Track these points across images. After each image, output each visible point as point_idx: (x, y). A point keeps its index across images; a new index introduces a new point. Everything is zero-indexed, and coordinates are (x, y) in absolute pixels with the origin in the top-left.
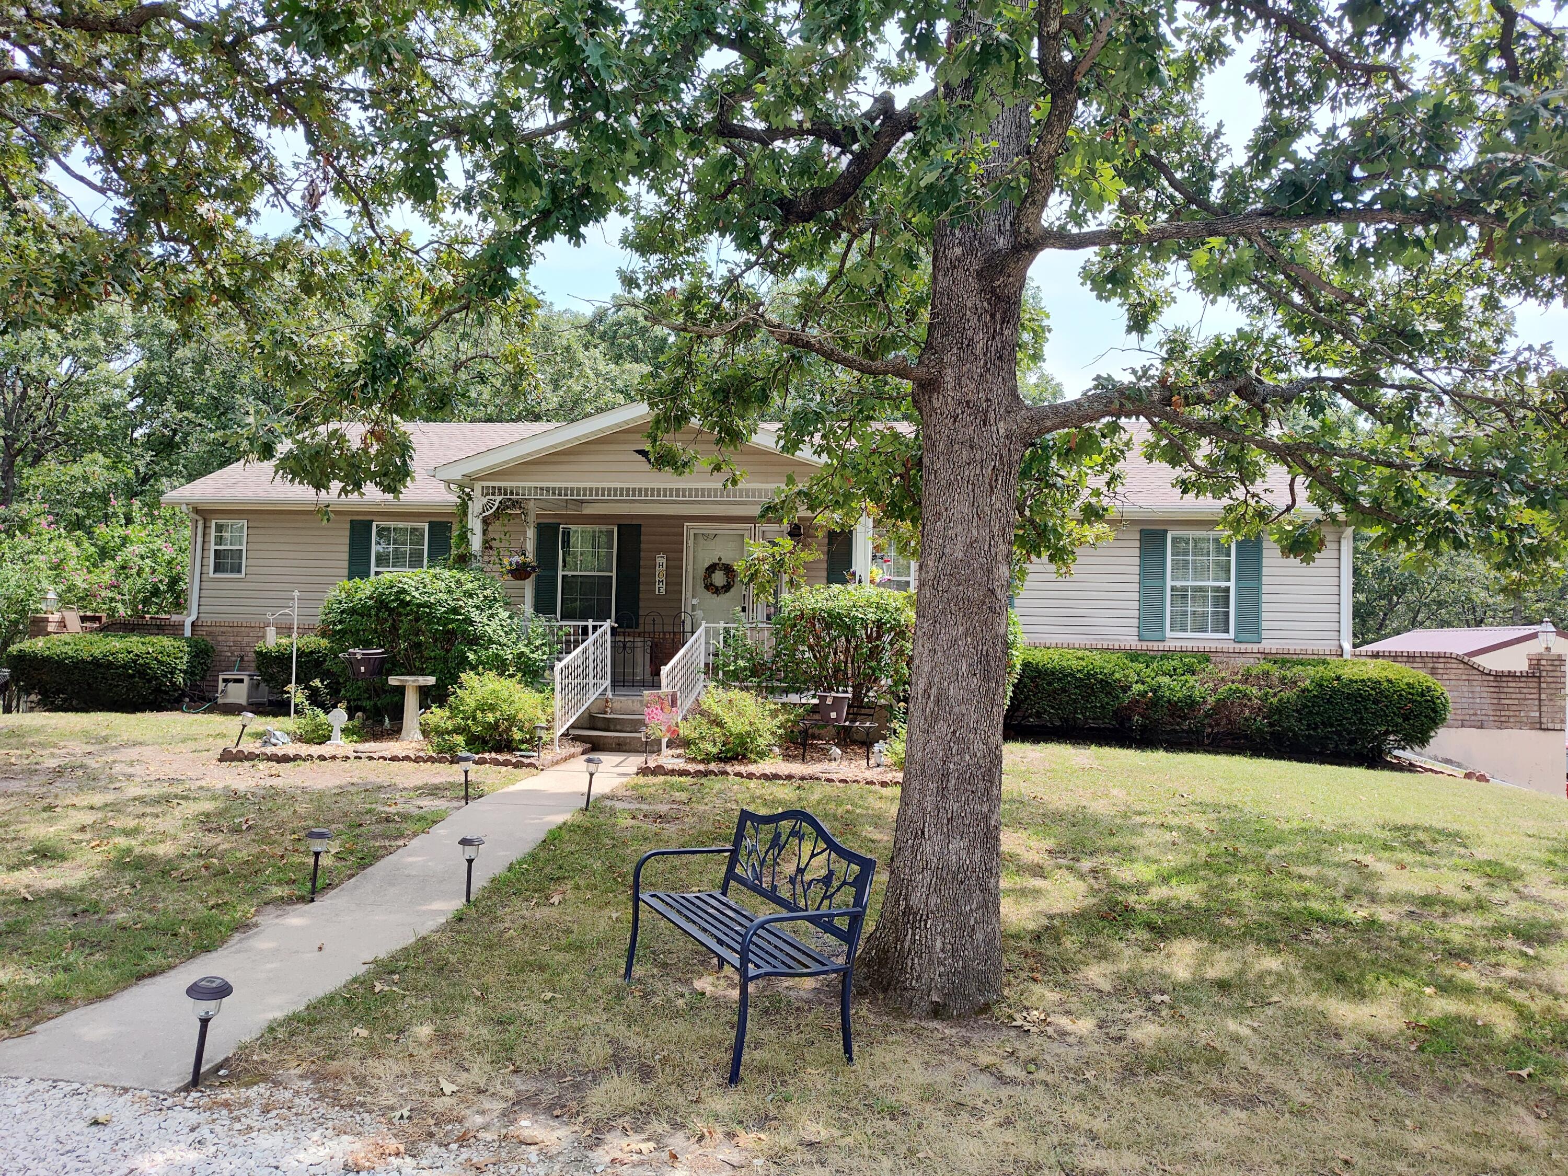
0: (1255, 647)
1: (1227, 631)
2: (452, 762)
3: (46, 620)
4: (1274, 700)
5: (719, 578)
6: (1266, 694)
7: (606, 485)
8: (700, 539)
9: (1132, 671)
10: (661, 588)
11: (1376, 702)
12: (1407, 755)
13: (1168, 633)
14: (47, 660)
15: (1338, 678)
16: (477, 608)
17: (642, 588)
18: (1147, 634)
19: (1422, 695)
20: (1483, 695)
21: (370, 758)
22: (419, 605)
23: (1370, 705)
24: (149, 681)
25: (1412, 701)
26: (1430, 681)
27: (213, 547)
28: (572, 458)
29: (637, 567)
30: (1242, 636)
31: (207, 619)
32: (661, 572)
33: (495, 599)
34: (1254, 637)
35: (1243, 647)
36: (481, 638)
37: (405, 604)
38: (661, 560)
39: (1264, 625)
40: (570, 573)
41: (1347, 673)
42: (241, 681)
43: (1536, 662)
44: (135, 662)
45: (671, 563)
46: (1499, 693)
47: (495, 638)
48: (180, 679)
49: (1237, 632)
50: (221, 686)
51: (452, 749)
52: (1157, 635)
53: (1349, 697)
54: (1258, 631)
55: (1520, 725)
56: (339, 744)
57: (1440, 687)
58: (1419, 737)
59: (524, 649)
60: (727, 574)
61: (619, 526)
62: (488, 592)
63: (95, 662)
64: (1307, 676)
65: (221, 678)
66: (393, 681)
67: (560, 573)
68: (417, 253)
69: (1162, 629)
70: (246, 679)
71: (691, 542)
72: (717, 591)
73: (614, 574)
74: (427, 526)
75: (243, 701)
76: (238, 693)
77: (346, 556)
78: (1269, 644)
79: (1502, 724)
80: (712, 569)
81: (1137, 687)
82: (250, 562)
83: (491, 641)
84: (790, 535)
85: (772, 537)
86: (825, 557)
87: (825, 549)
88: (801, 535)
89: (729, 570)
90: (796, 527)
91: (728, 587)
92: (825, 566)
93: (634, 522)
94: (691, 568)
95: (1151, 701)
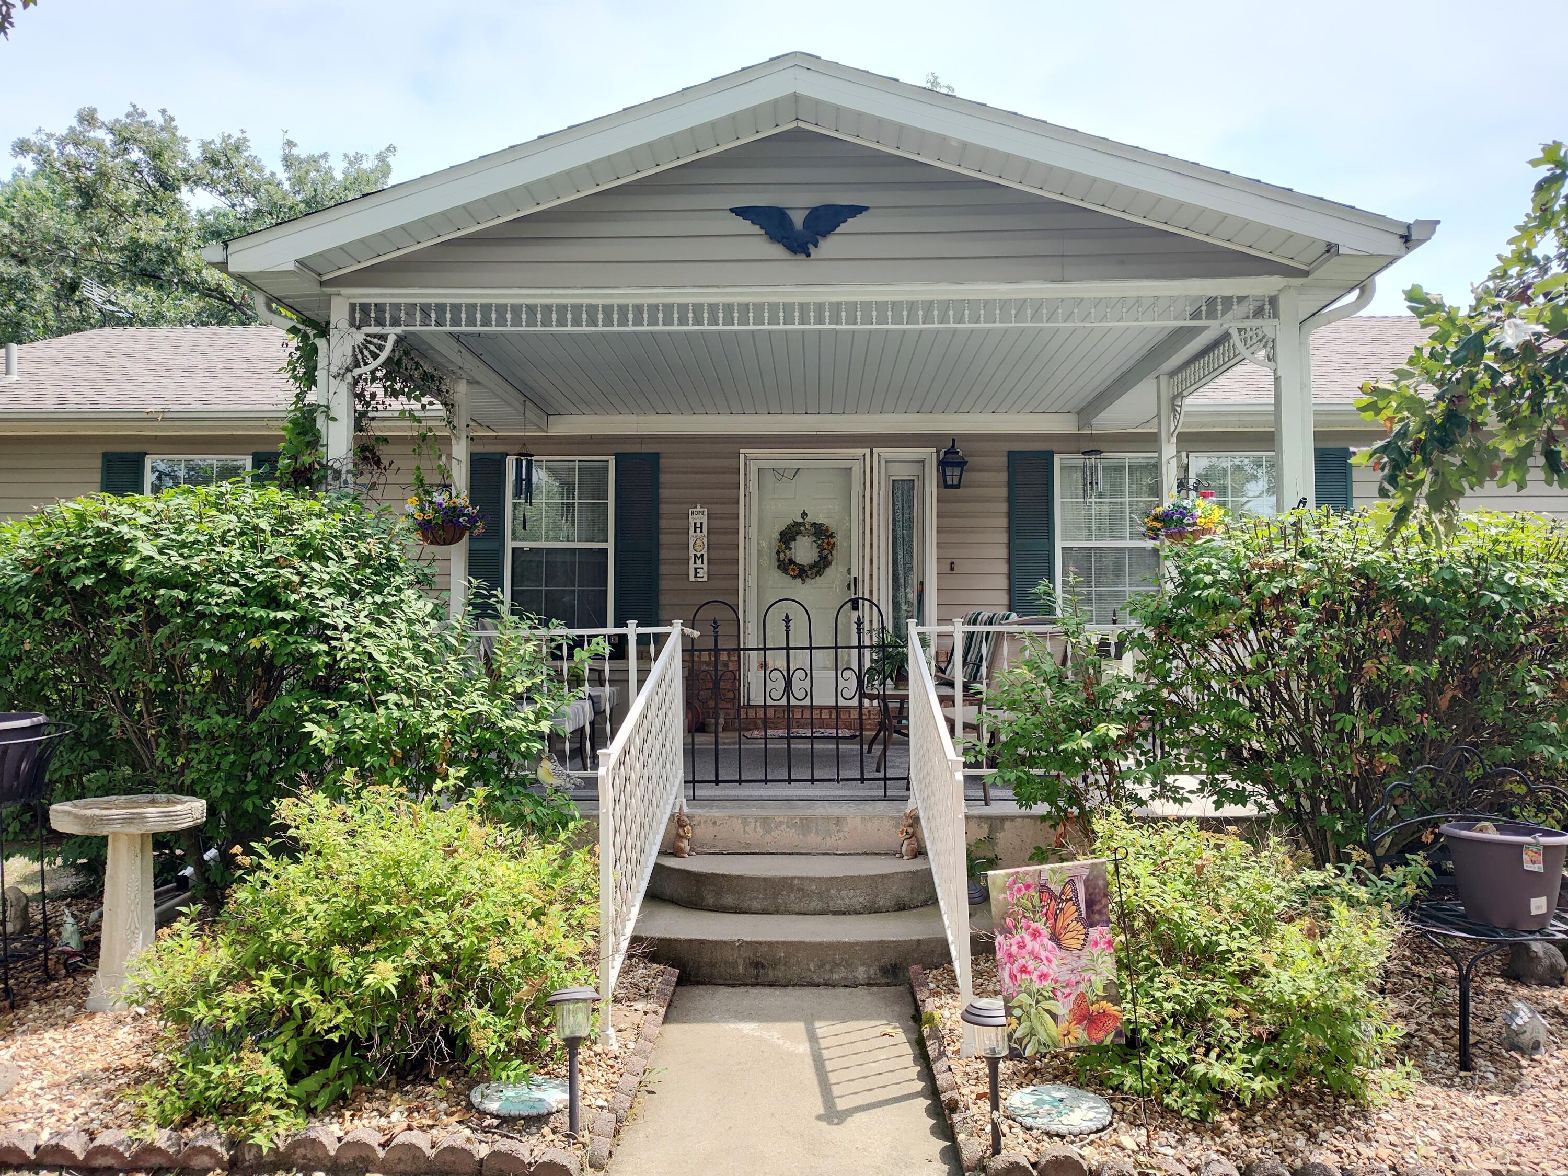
5: (804, 551)
7: (660, 296)
8: (770, 478)
10: (699, 571)
16: (339, 587)
17: (663, 570)
22: (158, 582)
29: (653, 530)
32: (698, 542)
33: (392, 566)
36: (352, 673)
37: (117, 578)
38: (699, 516)
40: (527, 545)
45: (717, 524)
47: (396, 675)
59: (483, 706)
60: (819, 541)
61: (618, 457)
62: (371, 546)
66: (71, 816)
67: (509, 545)
71: (753, 486)
72: (802, 573)
80: (788, 535)
83: (381, 682)
84: (943, 464)
85: (903, 473)
86: (1004, 507)
87: (1004, 492)
88: (962, 464)
89: (822, 534)
90: (952, 451)
91: (821, 565)
92: (1003, 522)
93: (646, 449)
94: (753, 532)
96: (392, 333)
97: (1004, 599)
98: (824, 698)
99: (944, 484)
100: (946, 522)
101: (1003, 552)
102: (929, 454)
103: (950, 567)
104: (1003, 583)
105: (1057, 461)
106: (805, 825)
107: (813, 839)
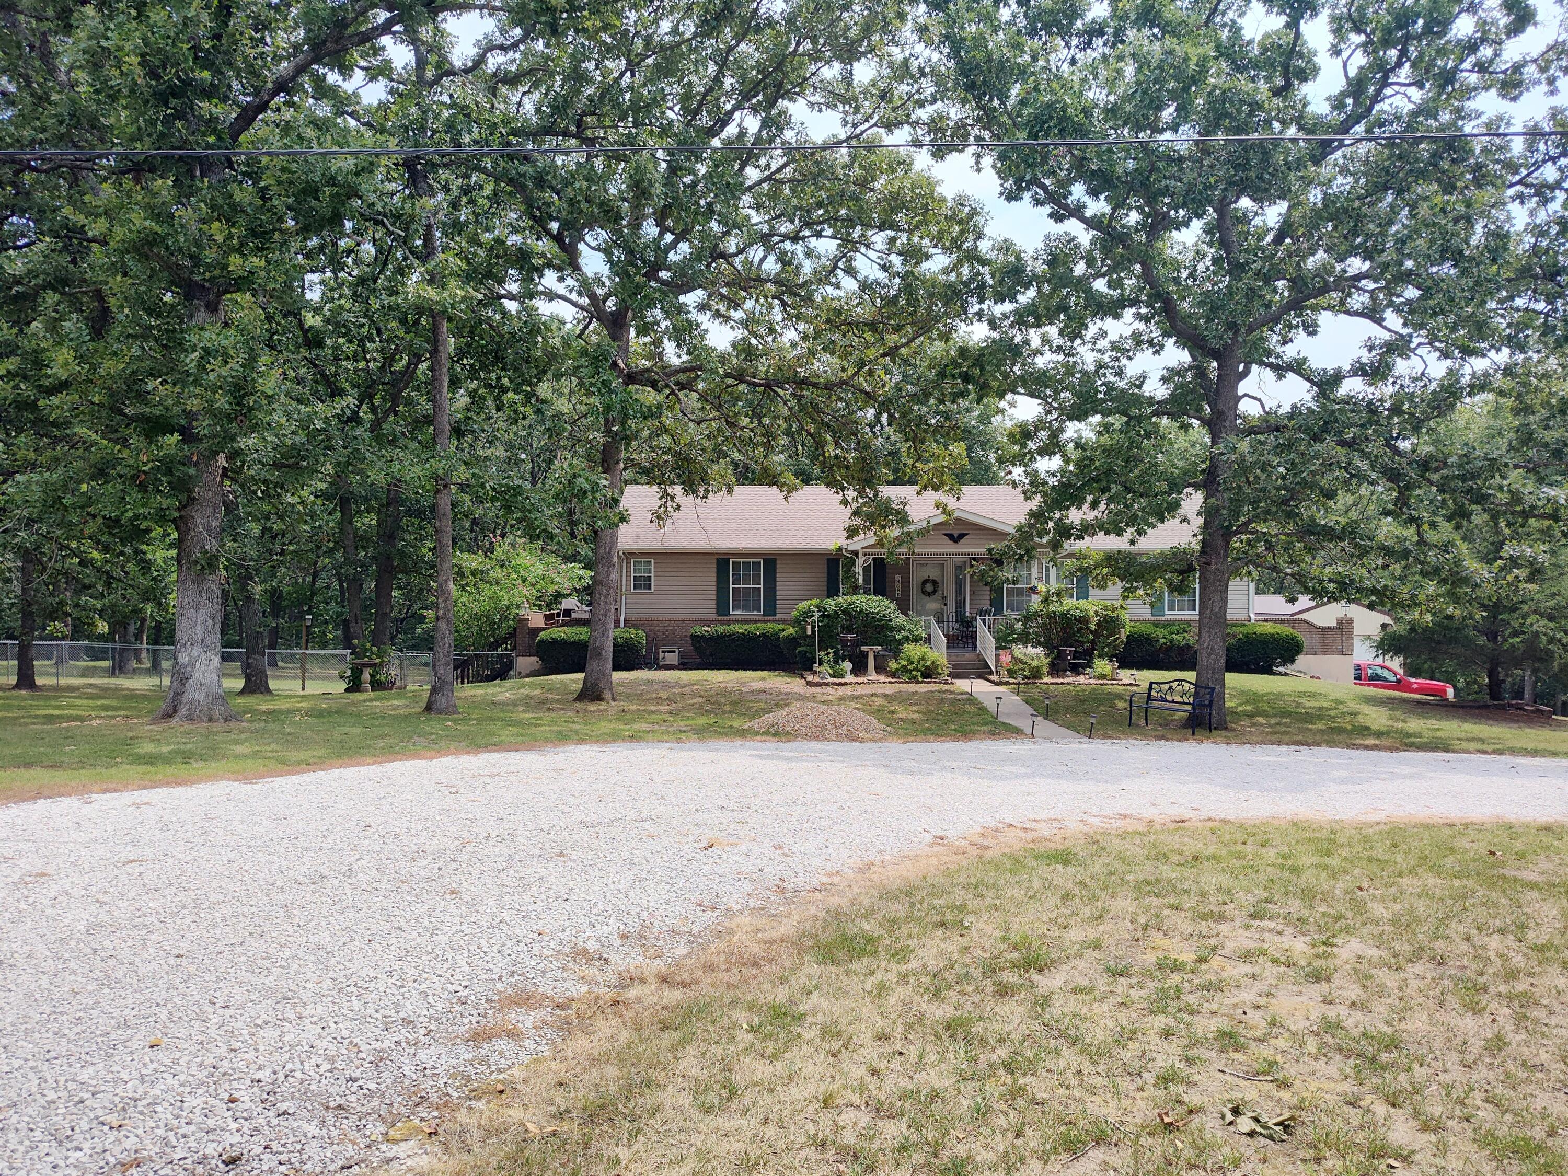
1: (1195, 610)
5: (929, 587)
8: (919, 567)
9: (1161, 632)
10: (898, 594)
12: (1281, 669)
13: (1168, 612)
17: (888, 593)
18: (1156, 613)
19: (1293, 640)
20: (1316, 637)
21: (873, 683)
26: (1295, 633)
27: (631, 575)
29: (884, 582)
31: (633, 617)
32: (898, 585)
38: (898, 578)
41: (1259, 630)
42: (675, 652)
43: (1340, 622)
45: (904, 580)
46: (1324, 638)
48: (644, 651)
50: (659, 655)
51: (914, 677)
52: (1160, 613)
55: (1333, 653)
56: (850, 678)
57: (1301, 637)
58: (1290, 659)
60: (934, 585)
61: (873, 560)
65: (660, 650)
66: (864, 648)
69: (1163, 611)
70: (678, 651)
71: (914, 568)
72: (929, 594)
73: (872, 587)
74: (761, 561)
76: (673, 658)
77: (715, 579)
79: (1325, 653)
80: (925, 582)
81: (1162, 640)
82: (657, 583)
85: (959, 564)
89: (934, 583)
91: (934, 592)
94: (914, 582)
95: (1170, 647)
96: (871, 557)
97: (989, 602)
100: (972, 580)
101: (988, 588)
102: (967, 559)
103: (973, 593)
104: (988, 598)
106: (957, 656)
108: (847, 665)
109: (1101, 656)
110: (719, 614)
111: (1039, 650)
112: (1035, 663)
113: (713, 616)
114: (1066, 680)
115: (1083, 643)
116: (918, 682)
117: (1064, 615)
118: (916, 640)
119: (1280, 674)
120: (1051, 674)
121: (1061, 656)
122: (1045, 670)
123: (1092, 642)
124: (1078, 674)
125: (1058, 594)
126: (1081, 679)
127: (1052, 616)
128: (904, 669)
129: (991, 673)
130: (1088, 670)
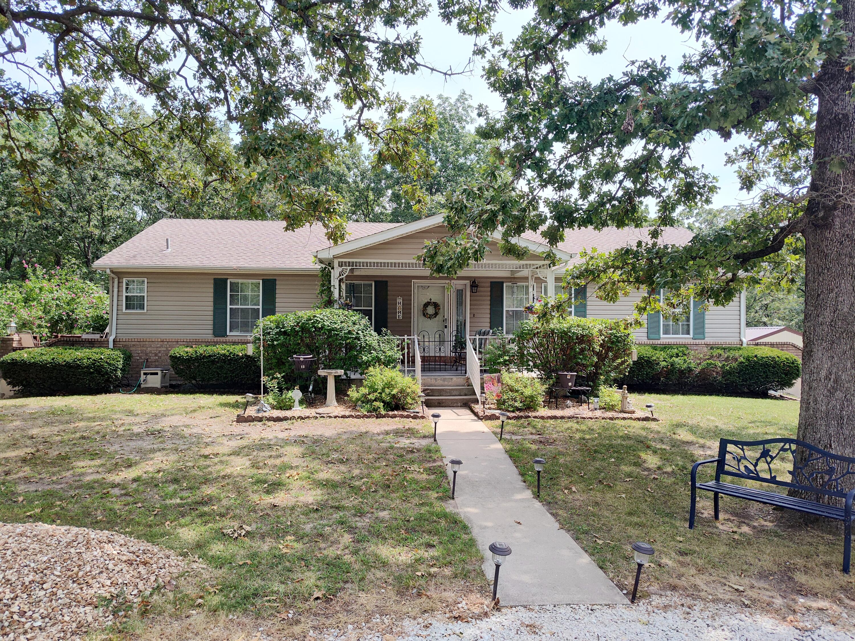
0: (703, 342)
1: (688, 333)
2: (377, 418)
3: (12, 340)
4: (728, 368)
5: (431, 310)
6: (724, 365)
7: (401, 261)
8: (420, 289)
9: (660, 355)
10: (400, 316)
11: (774, 367)
13: (662, 336)
14: (34, 365)
15: (756, 356)
17: (389, 316)
18: (652, 336)
19: (793, 363)
21: (330, 417)
23: (771, 369)
24: (103, 376)
25: (789, 366)
26: (795, 357)
27: (125, 294)
28: (390, 246)
29: (386, 304)
30: (696, 337)
31: (123, 337)
32: (399, 307)
34: (701, 336)
35: (697, 341)
38: (400, 300)
39: (706, 330)
41: (759, 354)
42: (156, 374)
44: (93, 364)
45: (405, 302)
48: (119, 373)
49: (694, 334)
50: (143, 377)
51: (375, 410)
52: (656, 336)
53: (762, 365)
54: (703, 333)
56: (298, 410)
58: (789, 383)
60: (435, 307)
61: (375, 282)
63: (68, 365)
64: (741, 356)
65: (142, 372)
66: (322, 373)
68: (378, 135)
69: (659, 334)
70: (160, 373)
71: (416, 291)
72: (430, 317)
73: (373, 308)
74: (261, 282)
75: (158, 385)
76: (155, 381)
77: (212, 299)
78: (708, 340)
80: (427, 305)
81: (664, 364)
82: (150, 303)
84: (472, 286)
85: (460, 288)
86: (489, 298)
87: (489, 294)
88: (477, 286)
89: (436, 305)
90: (474, 282)
91: (436, 314)
92: (489, 302)
93: (384, 279)
94: (416, 305)
95: (671, 370)
96: (349, 268)
97: (489, 325)
98: (432, 354)
99: (472, 291)
100: (472, 302)
101: (489, 311)
102: (467, 282)
103: (473, 316)
104: (489, 320)
105: (505, 285)
106: (444, 380)
107: (446, 383)
108: (296, 394)
109: (609, 383)
110: (215, 335)
111: (535, 374)
112: (528, 392)
113: (210, 337)
114: (567, 412)
115: (585, 366)
116: (379, 416)
117: (564, 334)
118: (389, 362)
119: (775, 398)
120: (548, 404)
121: (560, 381)
122: (541, 399)
123: (597, 366)
124: (580, 402)
125: (559, 307)
126: (583, 411)
127: (550, 334)
128: (365, 400)
129: (476, 401)
130: (592, 399)
